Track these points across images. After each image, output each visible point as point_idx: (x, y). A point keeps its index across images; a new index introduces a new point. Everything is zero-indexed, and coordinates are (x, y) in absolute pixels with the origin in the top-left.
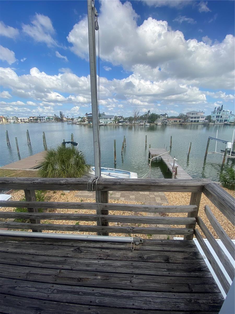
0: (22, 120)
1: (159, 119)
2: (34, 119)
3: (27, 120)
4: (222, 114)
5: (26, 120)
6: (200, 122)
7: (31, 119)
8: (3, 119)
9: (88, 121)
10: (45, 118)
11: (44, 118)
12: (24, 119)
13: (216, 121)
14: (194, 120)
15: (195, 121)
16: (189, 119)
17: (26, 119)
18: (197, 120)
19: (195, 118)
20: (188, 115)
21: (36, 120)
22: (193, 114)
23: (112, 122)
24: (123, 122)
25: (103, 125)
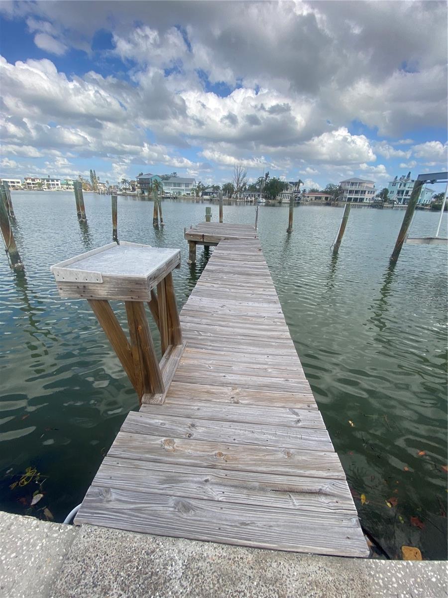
0: (10, 184)
1: (287, 192)
2: (36, 184)
3: (20, 185)
4: (409, 188)
5: (18, 184)
6: (365, 201)
7: (28, 184)
9: (140, 190)
10: (59, 183)
12: (13, 182)
13: (395, 201)
14: (353, 196)
15: (356, 200)
16: (345, 194)
17: (18, 182)
18: (359, 196)
19: (357, 192)
20: (343, 187)
21: (40, 185)
22: (354, 184)
23: (189, 194)
24: (213, 193)
25: (169, 198)
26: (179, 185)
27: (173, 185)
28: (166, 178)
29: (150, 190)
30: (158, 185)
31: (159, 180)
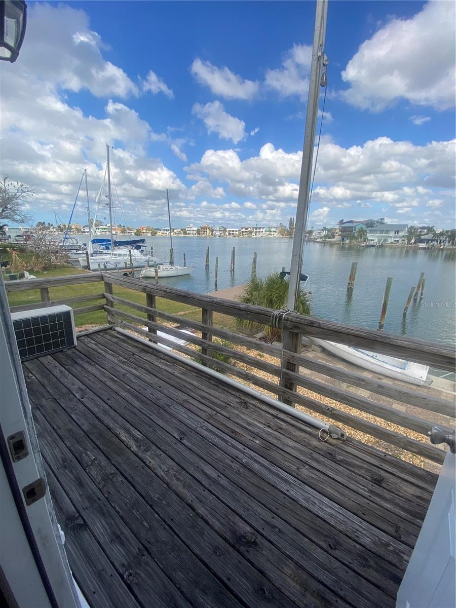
0: (231, 232)
2: (248, 232)
3: (237, 233)
7: (243, 232)
8: (208, 230)
10: (264, 230)
11: (262, 230)
12: (233, 231)
17: (236, 231)
21: (251, 232)
23: (398, 241)
24: (432, 241)
25: (374, 246)
26: (387, 232)
27: (378, 232)
28: (370, 224)
29: (352, 238)
30: (362, 233)
31: (364, 228)
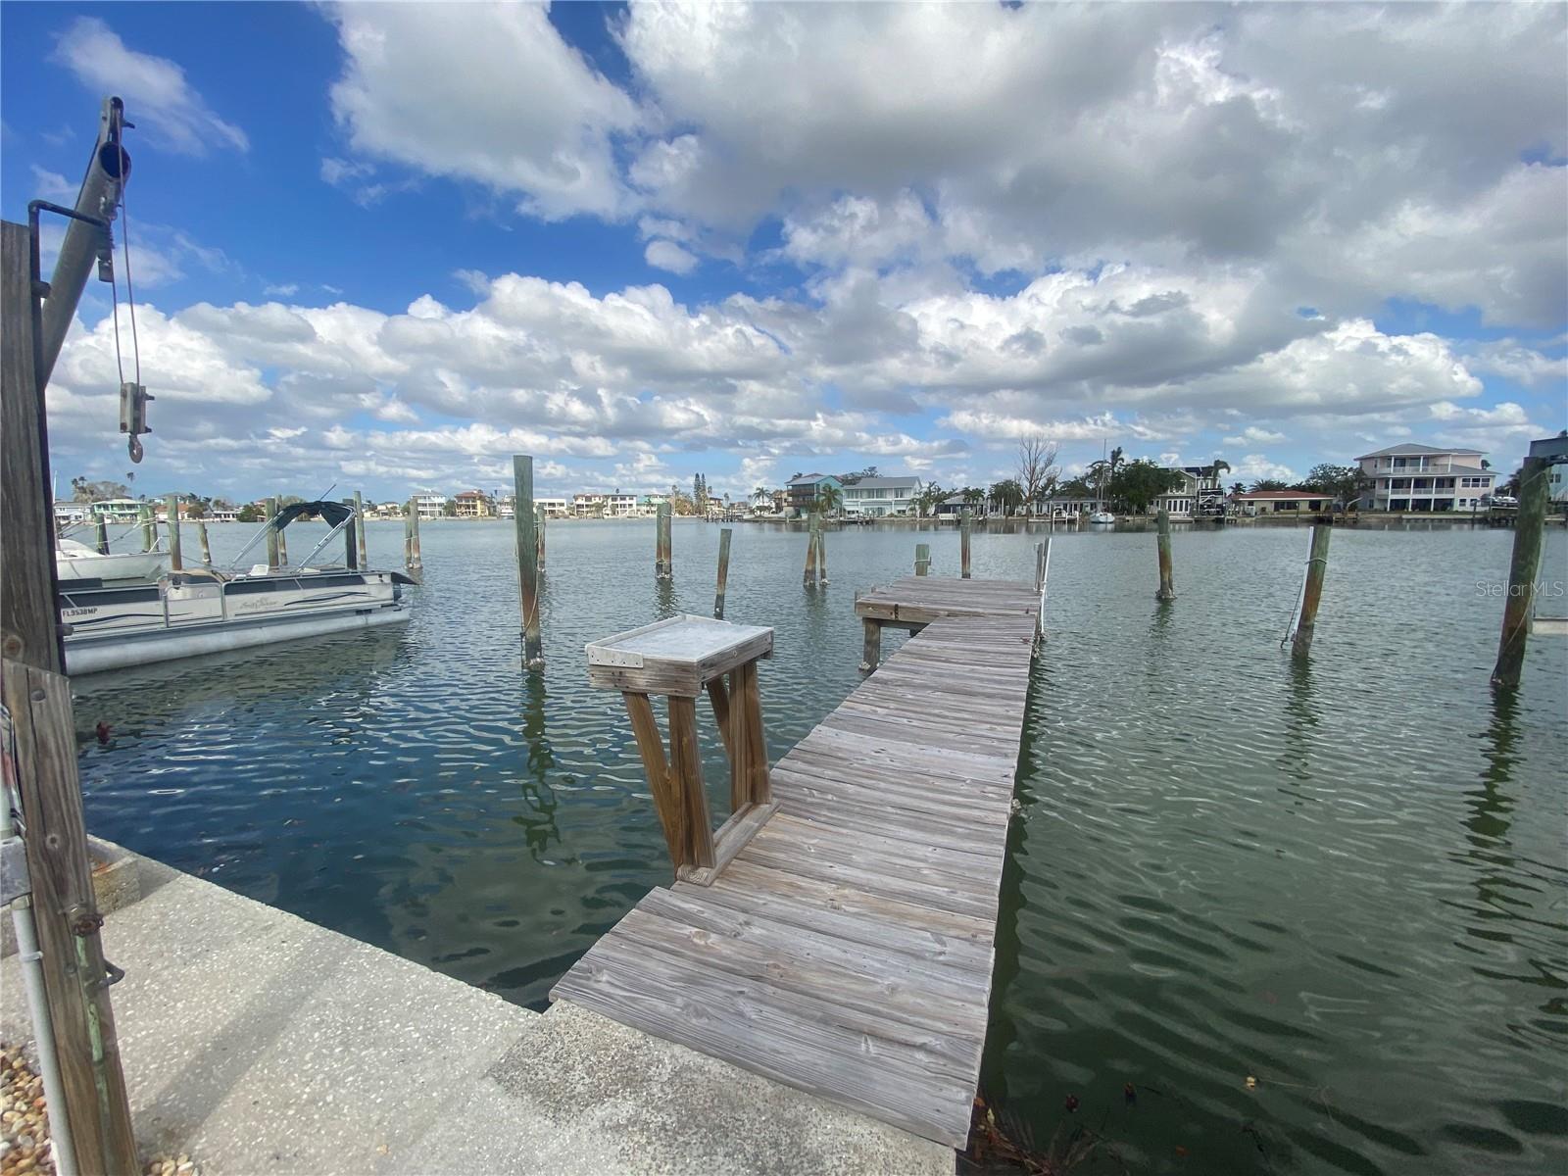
0: (547, 508)
1: (1180, 493)
2: (592, 506)
3: (563, 508)
5: (561, 508)
6: (1457, 506)
7: (578, 506)
8: (478, 502)
9: (792, 508)
10: (634, 502)
11: (628, 501)
12: (553, 505)
14: (1411, 495)
15: (1422, 505)
16: (1379, 490)
17: (562, 505)
18: (1433, 495)
19: (1421, 483)
20: (1369, 471)
21: (600, 507)
22: (1408, 462)
23: (904, 511)
24: (963, 506)
25: (855, 523)
26: (880, 492)
27: (865, 494)
28: (850, 481)
29: (812, 508)
30: (831, 495)
31: (835, 485)
